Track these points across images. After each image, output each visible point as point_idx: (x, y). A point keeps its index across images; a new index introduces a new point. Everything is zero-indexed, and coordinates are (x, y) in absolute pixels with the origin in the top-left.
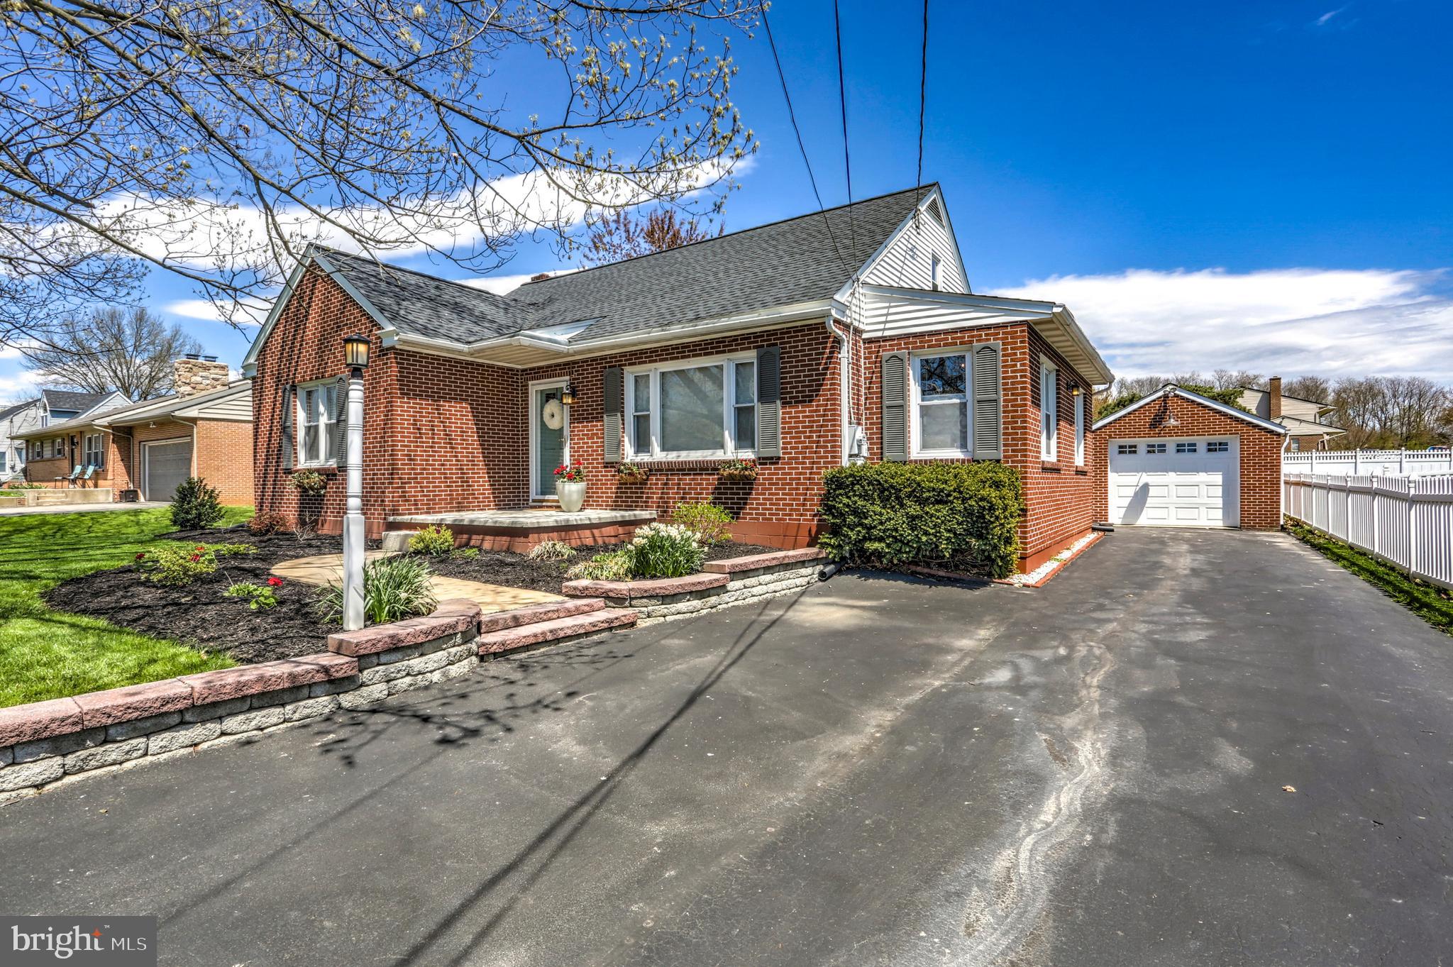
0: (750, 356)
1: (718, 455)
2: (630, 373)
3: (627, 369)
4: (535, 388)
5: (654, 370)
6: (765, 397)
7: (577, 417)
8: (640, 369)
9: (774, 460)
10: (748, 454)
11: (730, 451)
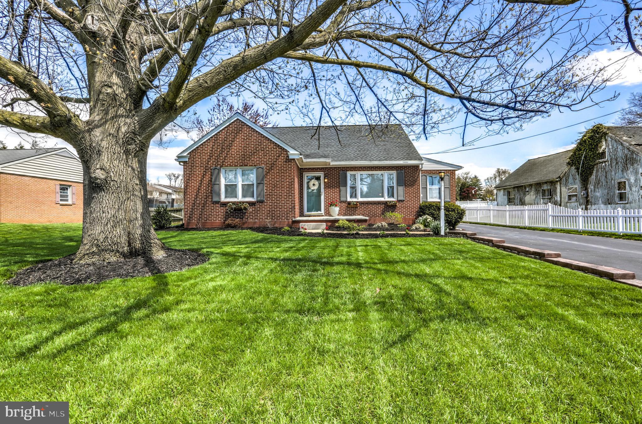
0: (394, 173)
1: (382, 199)
2: (349, 173)
3: (348, 172)
4: (306, 175)
5: (358, 174)
6: (399, 184)
7: (327, 186)
8: (353, 173)
9: (402, 201)
10: (391, 199)
11: (386, 199)
